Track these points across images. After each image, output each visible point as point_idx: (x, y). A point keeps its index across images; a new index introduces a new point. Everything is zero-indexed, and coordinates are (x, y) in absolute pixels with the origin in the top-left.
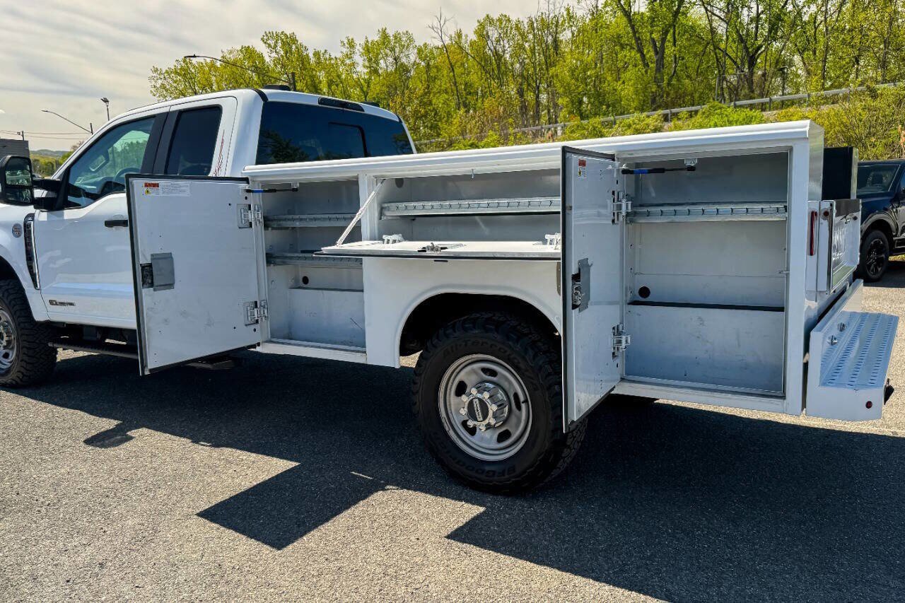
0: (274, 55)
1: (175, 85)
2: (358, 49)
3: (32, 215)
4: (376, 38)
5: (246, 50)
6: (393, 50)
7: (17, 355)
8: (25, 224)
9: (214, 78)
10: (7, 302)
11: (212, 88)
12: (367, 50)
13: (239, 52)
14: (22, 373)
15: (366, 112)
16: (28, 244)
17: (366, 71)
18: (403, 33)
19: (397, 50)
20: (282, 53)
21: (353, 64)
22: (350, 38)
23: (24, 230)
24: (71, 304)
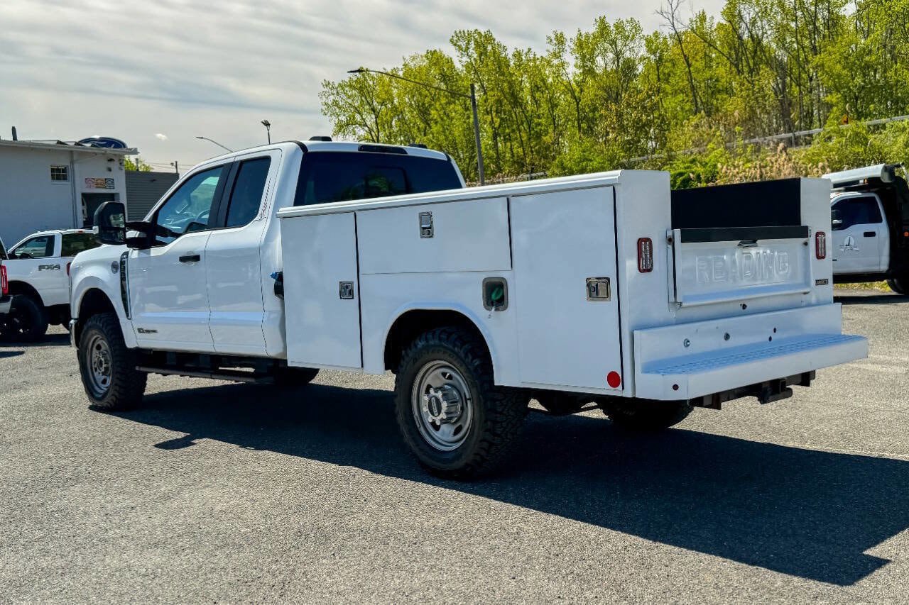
0: (465, 59)
1: (350, 101)
2: (570, 45)
3: (126, 253)
4: (591, 29)
5: (432, 54)
6: (613, 42)
7: (112, 381)
8: (121, 262)
9: (395, 91)
10: (105, 332)
11: (393, 103)
12: (580, 45)
13: (424, 58)
14: (116, 397)
15: (410, 153)
16: (123, 278)
17: (579, 71)
18: (627, 22)
19: (619, 43)
20: (475, 56)
21: (563, 64)
22: (559, 32)
23: (120, 267)
24: (154, 331)
